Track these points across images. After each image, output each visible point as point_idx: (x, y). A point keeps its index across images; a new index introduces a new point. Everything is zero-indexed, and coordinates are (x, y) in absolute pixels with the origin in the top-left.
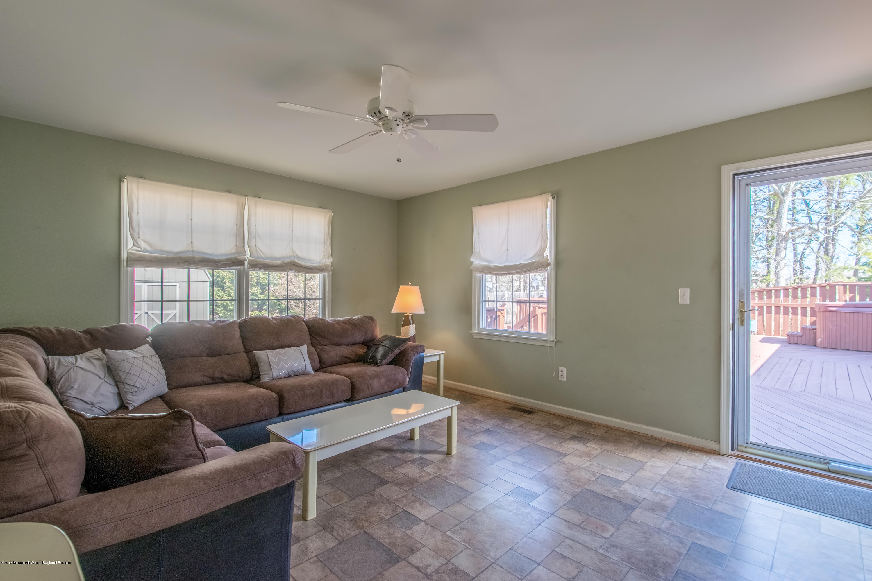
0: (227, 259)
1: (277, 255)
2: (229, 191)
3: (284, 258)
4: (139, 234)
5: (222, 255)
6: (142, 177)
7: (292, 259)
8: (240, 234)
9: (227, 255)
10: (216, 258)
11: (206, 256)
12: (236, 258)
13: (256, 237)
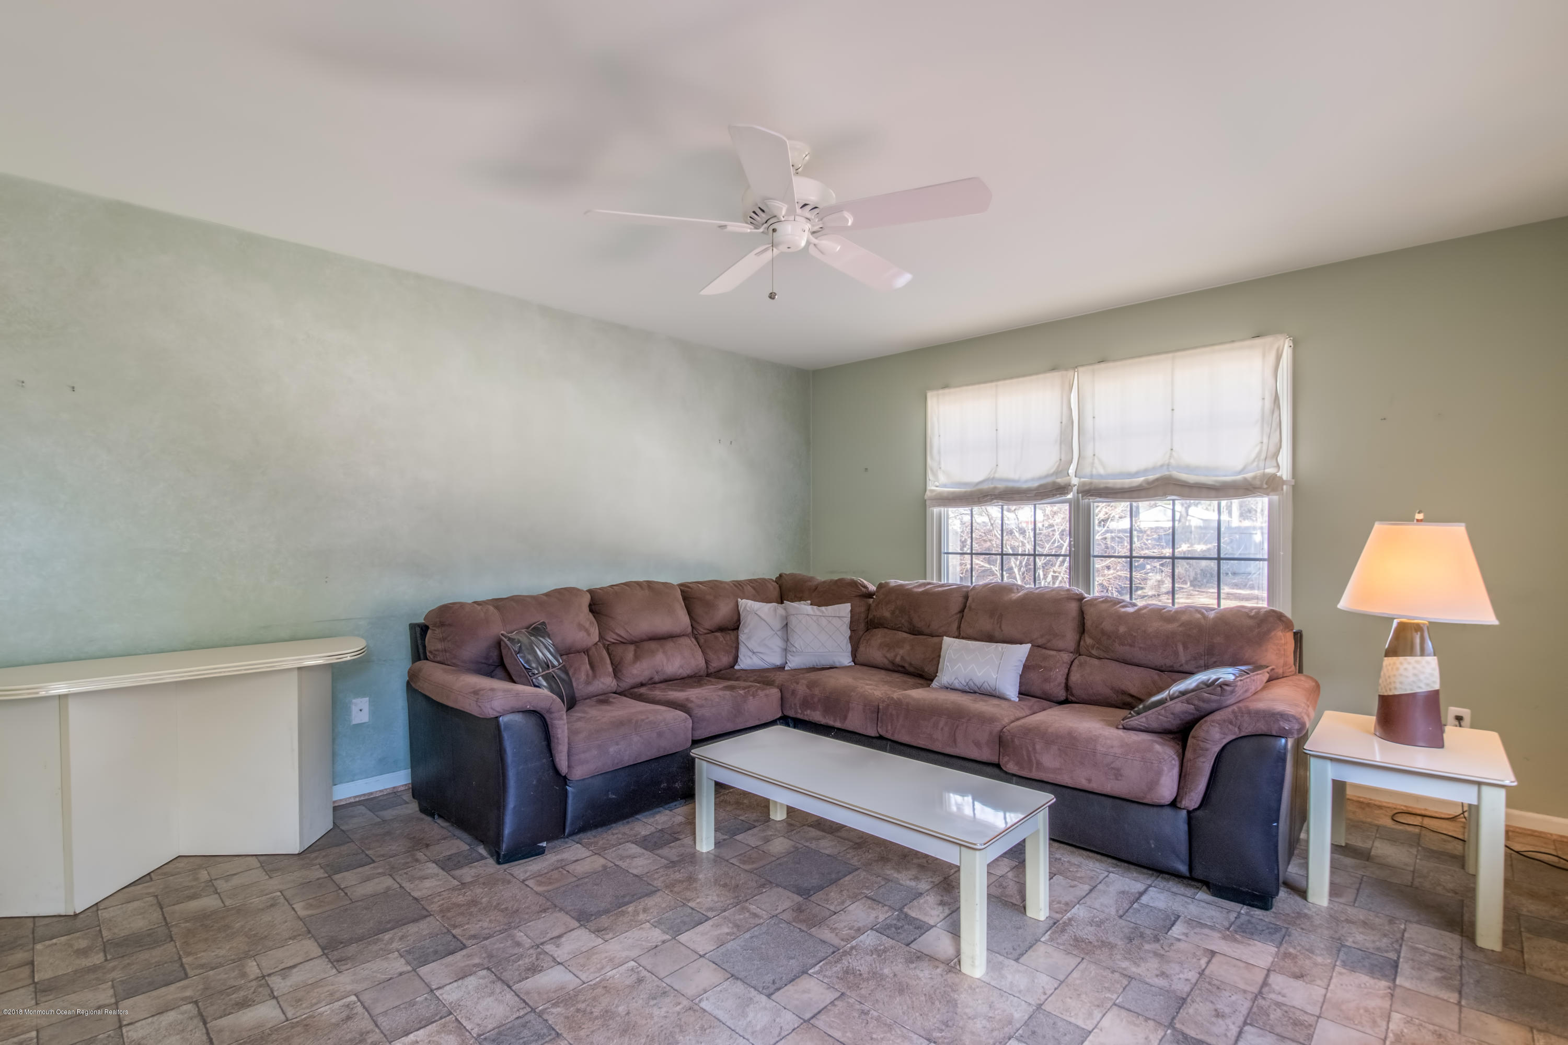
0: (1041, 486)
1: (1133, 468)
2: (1054, 369)
3: (1146, 471)
4: (939, 463)
5: (1033, 480)
6: (946, 387)
7: (1165, 472)
8: (1065, 440)
9: (1040, 478)
10: (1025, 486)
11: (1010, 485)
12: (1054, 483)
13: (1094, 439)
